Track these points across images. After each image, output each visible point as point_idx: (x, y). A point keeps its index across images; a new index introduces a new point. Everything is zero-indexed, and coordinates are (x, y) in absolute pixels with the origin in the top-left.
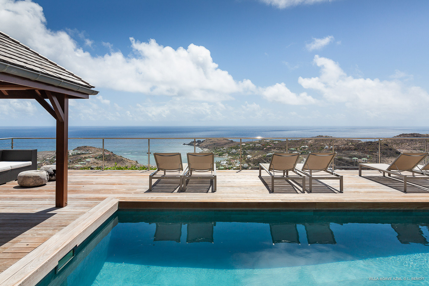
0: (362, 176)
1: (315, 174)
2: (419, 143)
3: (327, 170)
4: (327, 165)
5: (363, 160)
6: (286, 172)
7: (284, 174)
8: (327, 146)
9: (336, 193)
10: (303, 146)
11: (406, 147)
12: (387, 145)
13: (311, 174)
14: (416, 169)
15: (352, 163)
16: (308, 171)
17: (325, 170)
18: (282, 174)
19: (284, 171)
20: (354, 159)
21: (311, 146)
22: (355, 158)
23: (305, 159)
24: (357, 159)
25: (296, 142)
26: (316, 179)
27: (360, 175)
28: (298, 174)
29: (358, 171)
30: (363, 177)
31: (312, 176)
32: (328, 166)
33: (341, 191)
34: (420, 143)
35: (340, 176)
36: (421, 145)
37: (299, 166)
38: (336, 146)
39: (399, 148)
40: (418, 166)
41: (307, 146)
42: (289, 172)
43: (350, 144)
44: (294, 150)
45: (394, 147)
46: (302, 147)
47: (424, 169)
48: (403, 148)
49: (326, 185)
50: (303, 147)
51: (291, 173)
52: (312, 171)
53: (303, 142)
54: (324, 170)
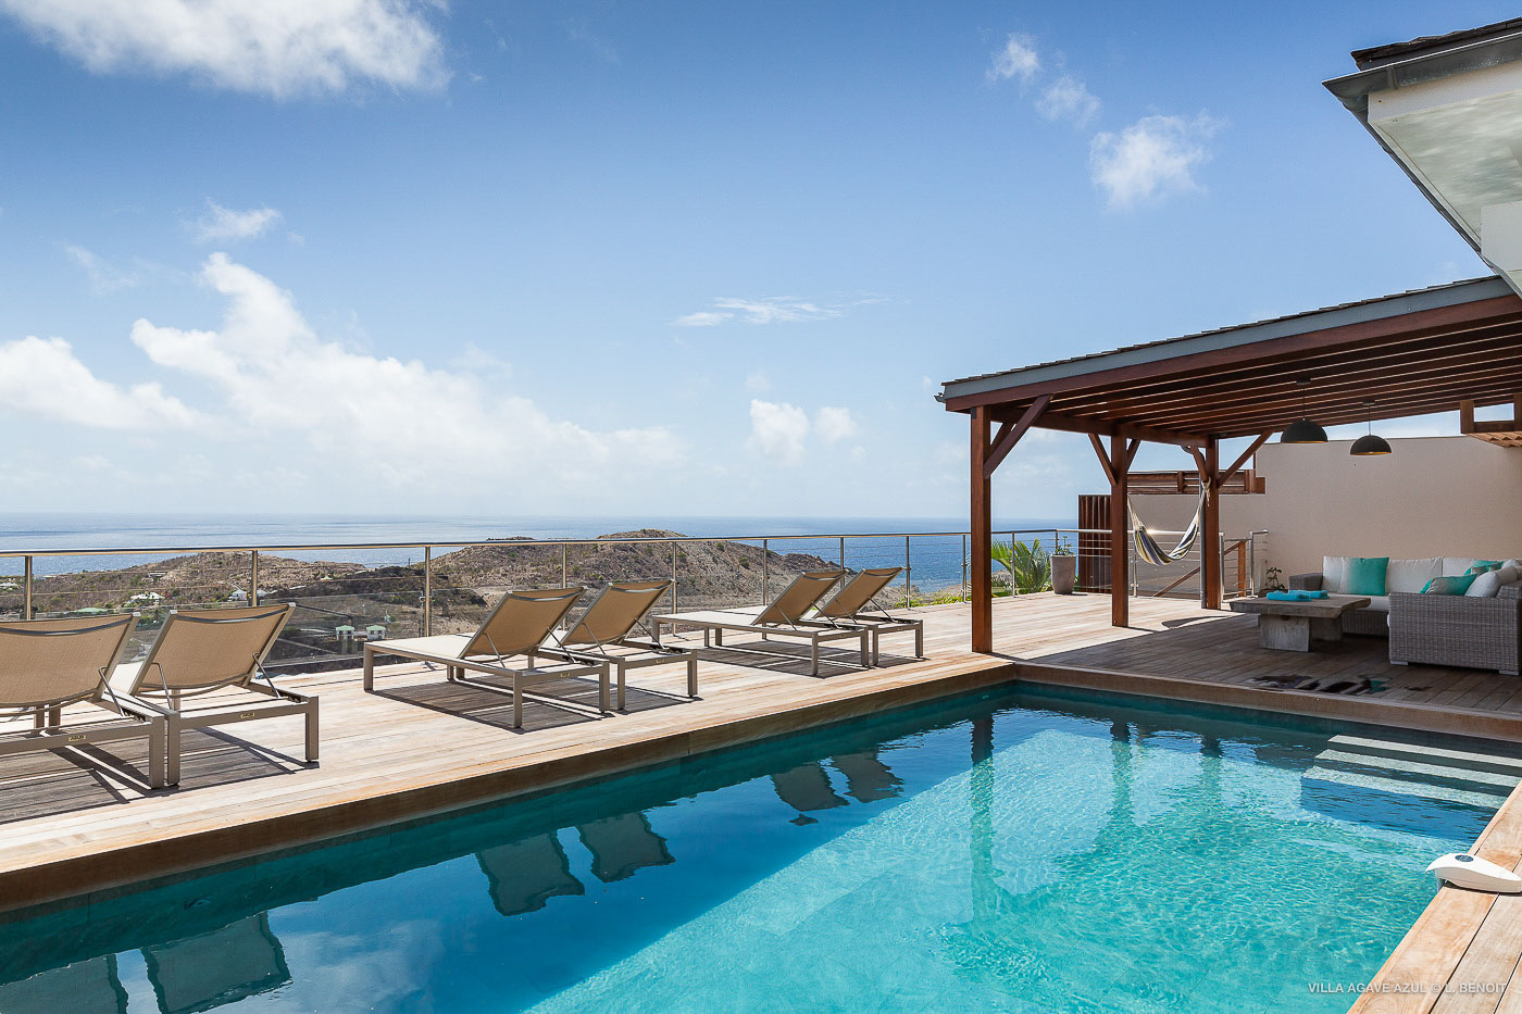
0: (375, 689)
1: (193, 706)
2: (532, 565)
3: (253, 680)
4: (249, 661)
5: (372, 632)
6: (46, 710)
7: (40, 722)
8: (239, 592)
9: (293, 772)
10: (140, 597)
11: (499, 581)
12: (446, 578)
13: (176, 707)
14: (550, 643)
15: (335, 647)
16: (162, 693)
17: (243, 681)
18: (28, 724)
19: (40, 706)
20: (341, 632)
21: (174, 594)
22: (345, 628)
23: (148, 647)
24: (349, 632)
25: (107, 578)
26: (202, 725)
27: (369, 689)
28: (125, 710)
29: (359, 673)
30: (378, 693)
31: (183, 715)
32: (255, 662)
33: (309, 762)
34: (534, 568)
35: (305, 698)
36: (535, 573)
37: (123, 677)
38: (274, 588)
39: (479, 586)
40: (556, 632)
41: (157, 596)
42: (63, 711)
43: (327, 578)
44: (98, 614)
45: (466, 583)
46: (135, 597)
47: (569, 640)
48: (491, 585)
49: (246, 746)
50: (138, 601)
51: (76, 715)
52: (183, 692)
53: (139, 578)
54: (238, 680)
